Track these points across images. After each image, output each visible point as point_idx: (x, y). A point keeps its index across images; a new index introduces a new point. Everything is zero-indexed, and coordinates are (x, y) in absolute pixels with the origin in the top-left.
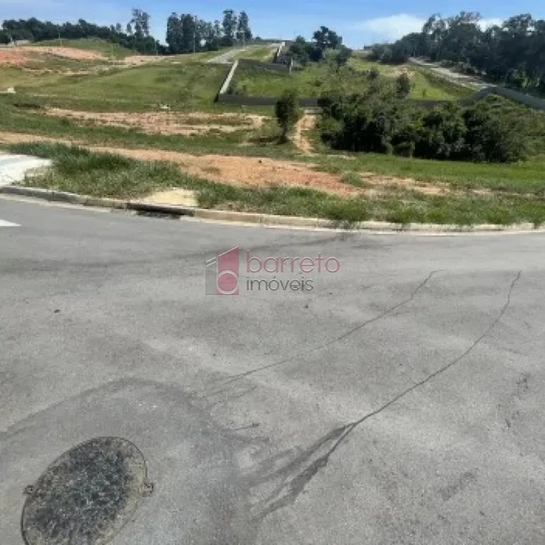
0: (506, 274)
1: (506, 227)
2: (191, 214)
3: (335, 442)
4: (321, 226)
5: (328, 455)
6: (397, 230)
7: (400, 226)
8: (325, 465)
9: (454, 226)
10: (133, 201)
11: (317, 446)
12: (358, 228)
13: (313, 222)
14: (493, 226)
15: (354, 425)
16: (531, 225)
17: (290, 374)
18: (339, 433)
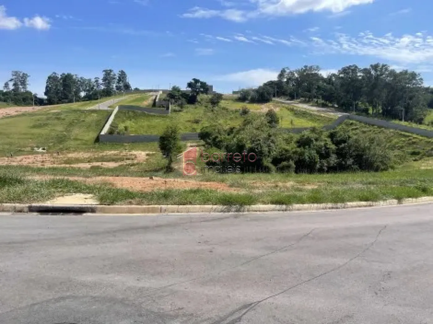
0: (374, 227)
1: (374, 203)
2: (93, 210)
3: (245, 311)
4: (215, 211)
5: (242, 316)
6: (283, 210)
7: (284, 207)
8: (240, 321)
9: (330, 205)
10: (34, 204)
11: (232, 313)
12: (248, 211)
13: (208, 209)
14: (364, 203)
15: (259, 302)
16: (395, 201)
17: (204, 284)
18: (248, 306)
